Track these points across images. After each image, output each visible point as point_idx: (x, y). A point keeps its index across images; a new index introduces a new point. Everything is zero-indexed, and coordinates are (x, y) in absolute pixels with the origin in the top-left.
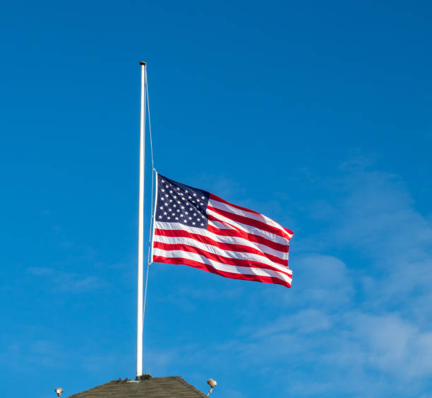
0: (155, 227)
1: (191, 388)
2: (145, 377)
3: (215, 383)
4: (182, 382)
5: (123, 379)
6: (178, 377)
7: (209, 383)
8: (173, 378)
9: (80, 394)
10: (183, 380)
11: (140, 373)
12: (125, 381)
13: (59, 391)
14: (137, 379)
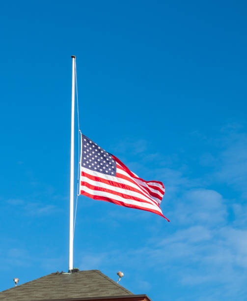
0: (81, 171)
1: (106, 277)
2: (75, 271)
3: (122, 274)
4: (100, 273)
5: (60, 272)
6: (97, 271)
7: (118, 274)
8: (94, 271)
9: (30, 282)
10: (100, 272)
11: (71, 268)
12: (61, 273)
13: (16, 280)
14: (69, 272)
